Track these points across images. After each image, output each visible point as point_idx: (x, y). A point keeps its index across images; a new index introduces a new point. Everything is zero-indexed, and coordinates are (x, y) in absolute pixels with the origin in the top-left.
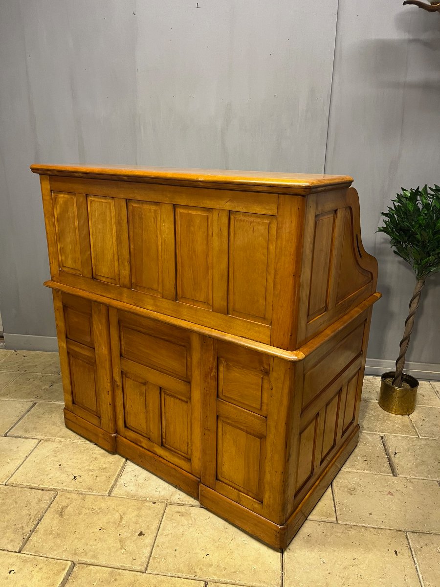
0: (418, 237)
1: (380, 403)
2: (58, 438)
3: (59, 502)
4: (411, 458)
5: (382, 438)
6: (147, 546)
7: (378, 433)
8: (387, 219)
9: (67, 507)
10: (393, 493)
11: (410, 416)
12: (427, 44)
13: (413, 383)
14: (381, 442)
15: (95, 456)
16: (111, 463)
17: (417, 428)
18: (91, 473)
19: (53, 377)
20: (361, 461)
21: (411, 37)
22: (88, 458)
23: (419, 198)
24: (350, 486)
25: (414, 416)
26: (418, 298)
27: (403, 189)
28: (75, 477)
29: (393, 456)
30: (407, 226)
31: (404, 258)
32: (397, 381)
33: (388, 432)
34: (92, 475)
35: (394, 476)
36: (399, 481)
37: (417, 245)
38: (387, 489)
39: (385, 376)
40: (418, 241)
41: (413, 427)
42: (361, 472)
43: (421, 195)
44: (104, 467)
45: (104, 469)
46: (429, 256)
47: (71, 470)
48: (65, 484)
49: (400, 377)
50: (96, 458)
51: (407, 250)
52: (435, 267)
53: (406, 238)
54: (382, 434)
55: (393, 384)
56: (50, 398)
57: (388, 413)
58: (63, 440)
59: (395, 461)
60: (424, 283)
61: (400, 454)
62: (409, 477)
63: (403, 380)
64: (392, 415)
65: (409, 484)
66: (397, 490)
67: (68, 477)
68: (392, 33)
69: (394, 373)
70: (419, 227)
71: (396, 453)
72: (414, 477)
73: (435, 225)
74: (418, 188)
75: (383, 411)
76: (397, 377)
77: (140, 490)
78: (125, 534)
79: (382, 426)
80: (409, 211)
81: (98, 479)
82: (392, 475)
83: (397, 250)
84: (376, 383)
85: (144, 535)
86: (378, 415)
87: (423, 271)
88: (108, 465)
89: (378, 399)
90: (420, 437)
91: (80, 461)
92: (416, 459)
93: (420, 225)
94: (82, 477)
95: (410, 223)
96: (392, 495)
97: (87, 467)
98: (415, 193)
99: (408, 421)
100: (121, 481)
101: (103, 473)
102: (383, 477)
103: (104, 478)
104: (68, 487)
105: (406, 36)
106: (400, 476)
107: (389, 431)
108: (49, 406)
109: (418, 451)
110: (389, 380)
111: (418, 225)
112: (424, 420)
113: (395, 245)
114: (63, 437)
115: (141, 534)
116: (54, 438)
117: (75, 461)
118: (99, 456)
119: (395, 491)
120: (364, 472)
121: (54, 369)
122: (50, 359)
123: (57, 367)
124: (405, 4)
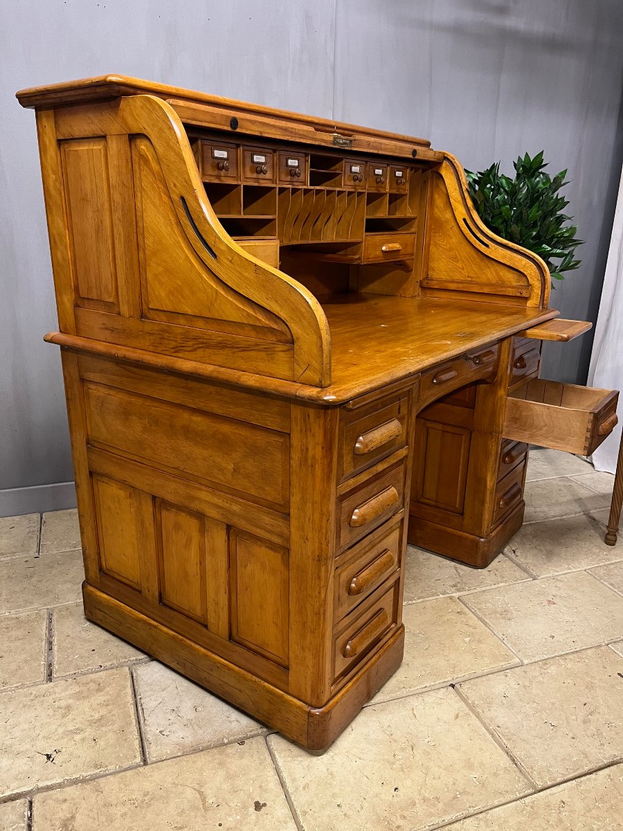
3: (48, 817)
6: (286, 823)
9: (73, 817)
10: (552, 600)
15: (63, 703)
16: (107, 705)
18: (78, 737)
20: (486, 573)
22: (51, 712)
28: (49, 757)
29: (513, 555)
34: (83, 740)
35: (534, 579)
36: (546, 584)
38: (543, 598)
42: (496, 586)
44: (97, 716)
45: (99, 720)
47: (29, 746)
48: (37, 777)
50: (68, 708)
59: (521, 560)
61: (519, 551)
65: (560, 584)
66: (554, 596)
67: (34, 761)
71: (514, 551)
72: (557, 574)
77: (200, 732)
78: (230, 819)
81: (102, 743)
82: (531, 579)
85: (265, 805)
88: (103, 711)
91: (38, 724)
92: (541, 551)
94: (63, 750)
96: (554, 603)
97: (61, 730)
100: (151, 730)
101: (103, 729)
102: (525, 584)
103: (111, 736)
104: (47, 779)
106: (541, 577)
109: (535, 540)
115: (258, 806)
118: (71, 701)
119: (552, 597)
120: (499, 586)
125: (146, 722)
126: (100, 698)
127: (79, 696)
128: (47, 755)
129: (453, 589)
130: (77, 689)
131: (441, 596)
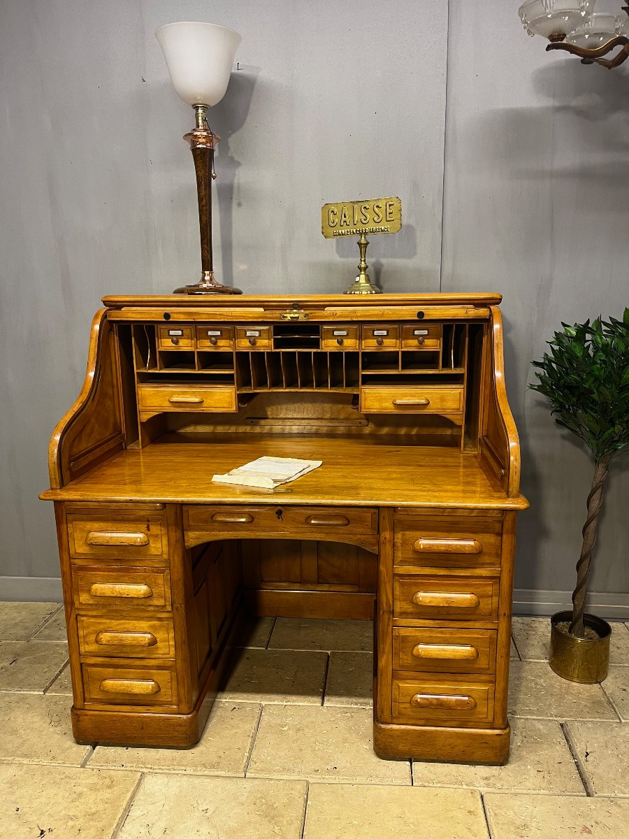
0: (595, 396)
1: (551, 664)
2: (17, 759)
4: (614, 761)
5: (562, 725)
7: (555, 718)
8: (541, 371)
10: (590, 828)
11: (602, 684)
12: (579, 112)
13: (603, 630)
14: (561, 734)
15: (78, 790)
16: (107, 803)
17: (617, 705)
18: (71, 823)
19: (18, 646)
20: (533, 772)
21: (557, 104)
22: (66, 795)
23: (588, 337)
24: (518, 822)
25: (608, 683)
26: (599, 491)
27: (564, 325)
28: (42, 832)
29: (584, 758)
30: (576, 380)
31: (572, 430)
32: (576, 627)
33: (571, 716)
34: (73, 827)
35: (588, 795)
36: (599, 805)
37: (592, 409)
38: (581, 822)
39: (556, 619)
40: (594, 401)
41: (610, 703)
42: (535, 792)
43: (591, 331)
44: (94, 810)
45: (93, 814)
46: (613, 425)
47: (35, 818)
49: (581, 621)
50: (80, 795)
51: (575, 416)
52: (624, 442)
53: (575, 399)
54: (562, 720)
55: (570, 632)
56: (9, 684)
57: (567, 682)
58: (25, 761)
59: (588, 768)
60: (607, 468)
61: (594, 754)
62: (613, 795)
63: (586, 624)
64: (574, 684)
65: (614, 810)
66: (597, 823)
67: (30, 832)
68: (528, 99)
69: (571, 612)
70: (595, 381)
71: (588, 754)
72: (622, 795)
73: (621, 378)
74: (588, 322)
75: (559, 678)
76: (577, 620)
79: (560, 706)
80: (577, 357)
81: (83, 834)
82: (585, 794)
83: (560, 419)
84: (541, 630)
86: (552, 686)
87: (604, 450)
88: (101, 807)
89: (548, 657)
90: (623, 721)
91: (52, 801)
92: (622, 761)
93: (597, 379)
94: (54, 831)
95: (579, 376)
96: (590, 832)
97: (63, 812)
98: (583, 329)
99: (601, 693)
100: (123, 836)
101: (91, 823)
102: (572, 799)
103: (93, 831)
105: (548, 102)
106: (599, 794)
107: (572, 714)
108: (7, 699)
109: (623, 746)
110: (563, 626)
111: (592, 379)
112: (624, 690)
113: (556, 411)
114: (26, 756)
116: (10, 759)
117: (44, 800)
118: (85, 790)
119: (593, 824)
120: (540, 792)
121: (22, 633)
122: (16, 615)
123: (27, 628)
124: (548, 48)
125: (123, 828)
126: (106, 794)
127: (94, 788)
128: (42, 831)
129: (483, 782)
130: (96, 780)
131: (465, 787)
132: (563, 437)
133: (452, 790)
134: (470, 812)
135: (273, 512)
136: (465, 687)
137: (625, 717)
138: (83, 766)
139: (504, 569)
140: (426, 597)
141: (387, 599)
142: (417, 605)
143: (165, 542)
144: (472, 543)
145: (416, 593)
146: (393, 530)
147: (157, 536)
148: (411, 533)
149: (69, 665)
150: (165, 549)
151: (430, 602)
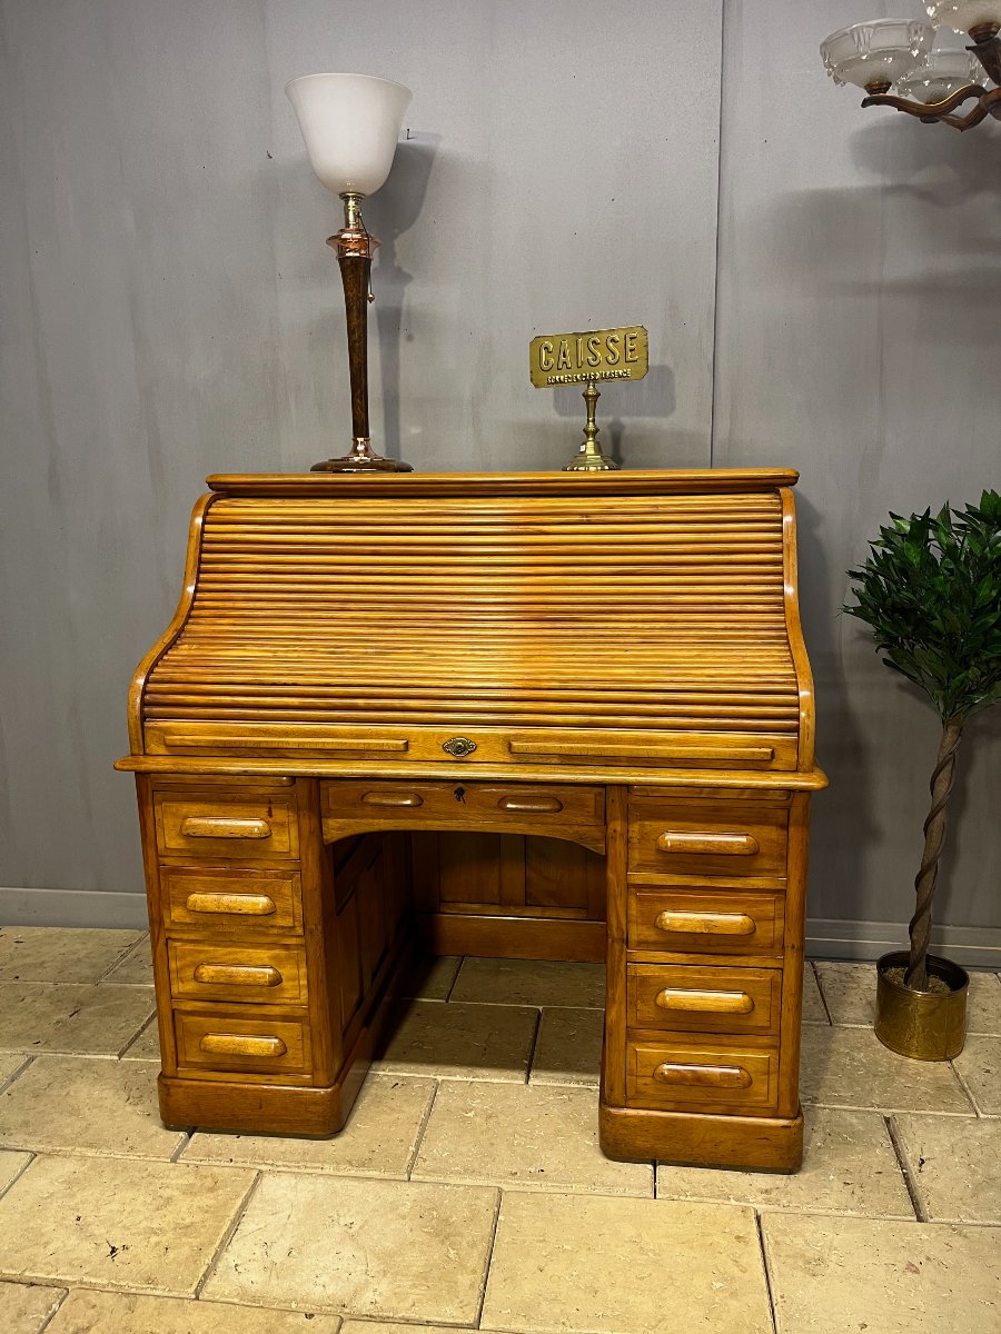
0: (938, 623)
1: (877, 1031)
2: (78, 1149)
3: (68, 1318)
4: (962, 1171)
5: (887, 1120)
7: (877, 1110)
8: (861, 585)
9: (88, 1328)
10: (917, 1265)
11: (954, 1061)
12: (925, 195)
13: (956, 978)
14: (885, 1132)
15: (166, 1193)
16: (207, 1212)
17: (973, 1093)
18: (154, 1239)
19: (82, 991)
20: (838, 1185)
21: (889, 182)
22: (149, 1199)
23: (931, 535)
24: (809, 1255)
25: (965, 1061)
26: (948, 768)
27: (893, 516)
28: (114, 1250)
29: (917, 1167)
30: (910, 601)
31: (909, 676)
32: (915, 975)
33: (901, 1107)
34: (157, 1244)
35: (920, 1220)
36: (933, 1235)
37: (936, 644)
38: (904, 1257)
39: (885, 963)
40: (939, 634)
41: (964, 1090)
42: (839, 1213)
43: (936, 528)
44: (188, 1221)
45: (188, 1227)
46: (968, 668)
47: (103, 1231)
48: (88, 1269)
49: (923, 965)
50: (169, 1200)
51: (912, 654)
52: (983, 693)
53: (910, 629)
54: (887, 1113)
55: (905, 982)
56: (68, 1045)
57: (900, 1057)
58: (91, 1153)
59: (921, 1181)
60: (960, 733)
61: (932, 1162)
62: (957, 1220)
63: (930, 970)
64: (911, 1061)
65: (957, 1242)
66: (928, 1259)
67: (97, 1250)
68: (844, 175)
69: (908, 953)
70: (937, 600)
71: (923, 1161)
72: (970, 1222)
73: (974, 595)
74: (928, 511)
75: (889, 1051)
76: (916, 965)
77: (274, 1282)
79: (886, 1091)
80: (911, 564)
81: (171, 1254)
82: (915, 1218)
83: (889, 657)
84: (867, 982)
86: (877, 1063)
87: (956, 704)
88: (198, 1218)
89: (873, 1021)
90: (982, 1116)
91: (128, 1209)
92: (974, 1172)
93: (940, 597)
94: (132, 1248)
95: (914, 593)
96: (917, 1271)
97: (144, 1224)
98: (922, 525)
99: (950, 1074)
100: (229, 1258)
101: (183, 1239)
102: (893, 1224)
103: (185, 1251)
104: (95, 1276)
105: (876, 180)
106: (936, 1219)
107: (903, 1103)
108: (64, 1065)
109: (979, 1151)
110: (898, 975)
111: (934, 598)
112: (988, 1071)
113: (883, 646)
114: (91, 1146)
116: (69, 1148)
117: (115, 1207)
118: (176, 1193)
119: (923, 1260)
120: (846, 1214)
121: (87, 972)
122: (79, 947)
123: (94, 966)
124: (865, 103)
125: (230, 1247)
126: (206, 1200)
127: (189, 1191)
128: (113, 1248)
129: (760, 1197)
130: (191, 1180)
131: (733, 1202)
132: (901, 687)
133: (714, 1206)
134: (738, 1238)
135: (450, 791)
136: (734, 1054)
137: (985, 1110)
138: (174, 1160)
139: (792, 878)
140: (675, 919)
141: (619, 922)
142: (661, 930)
143: (294, 832)
144: (743, 839)
145: (661, 913)
146: (627, 819)
147: (282, 825)
148: (653, 823)
149: (156, 1019)
150: (295, 844)
151: (681, 926)
